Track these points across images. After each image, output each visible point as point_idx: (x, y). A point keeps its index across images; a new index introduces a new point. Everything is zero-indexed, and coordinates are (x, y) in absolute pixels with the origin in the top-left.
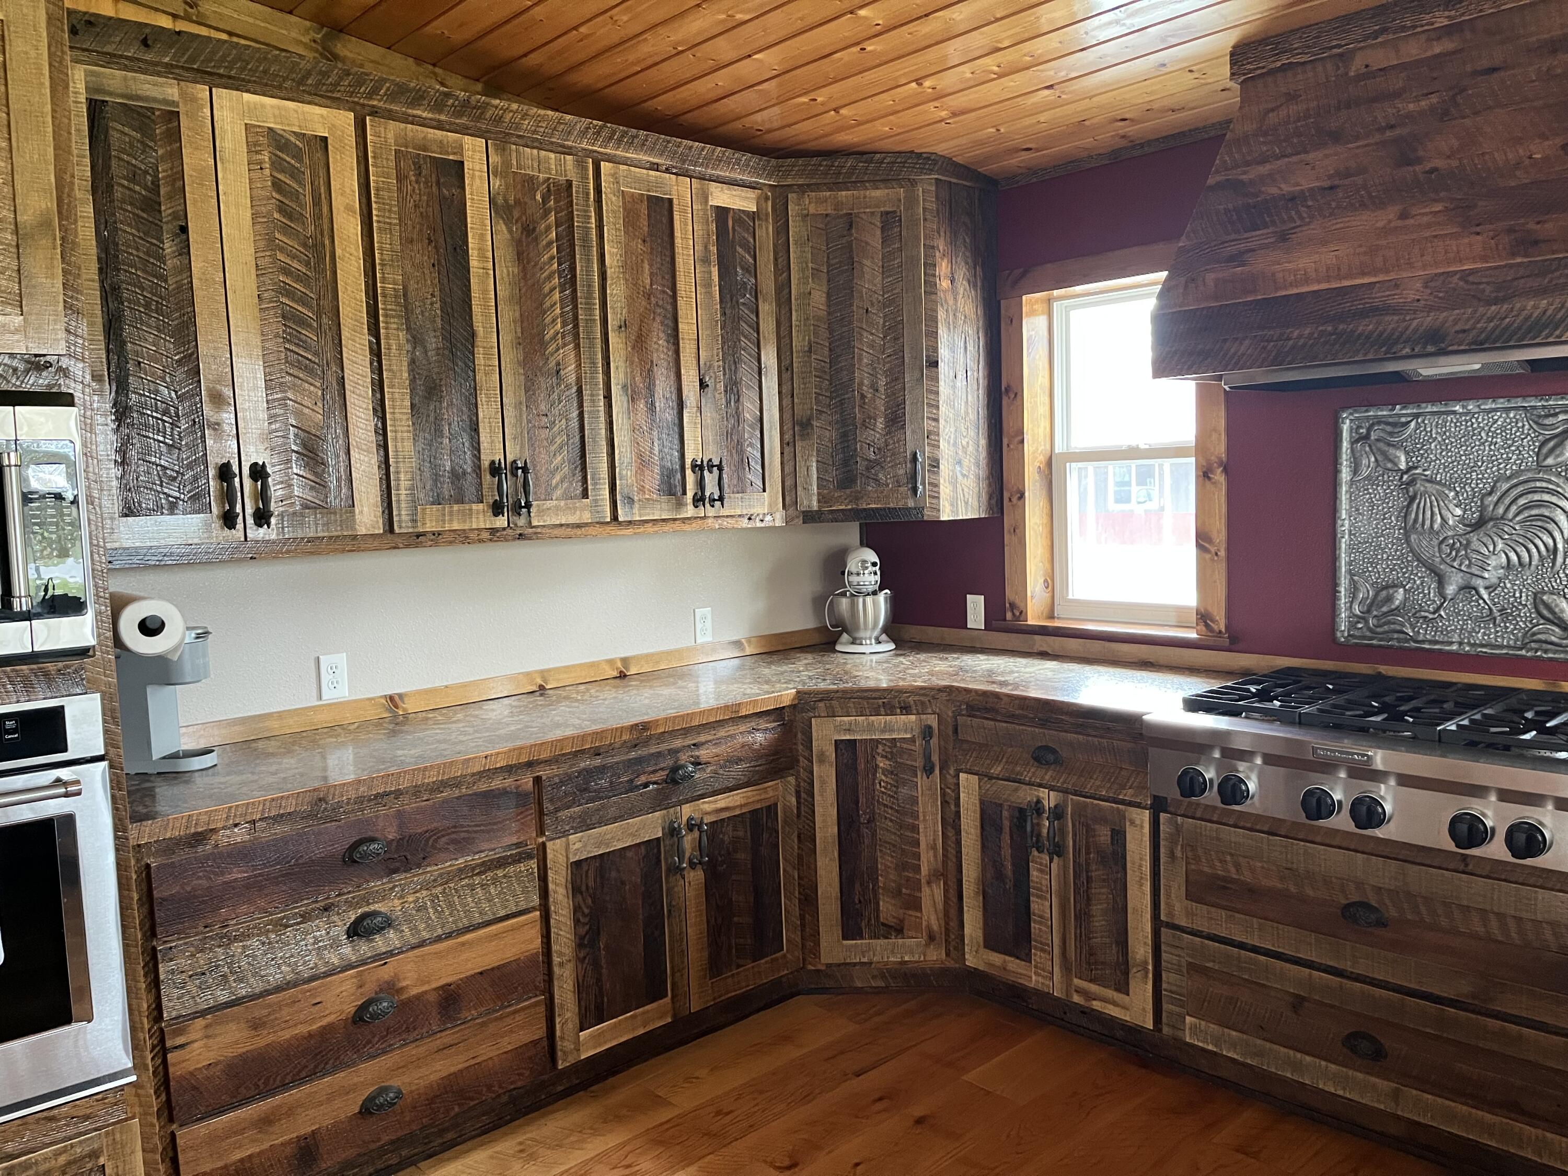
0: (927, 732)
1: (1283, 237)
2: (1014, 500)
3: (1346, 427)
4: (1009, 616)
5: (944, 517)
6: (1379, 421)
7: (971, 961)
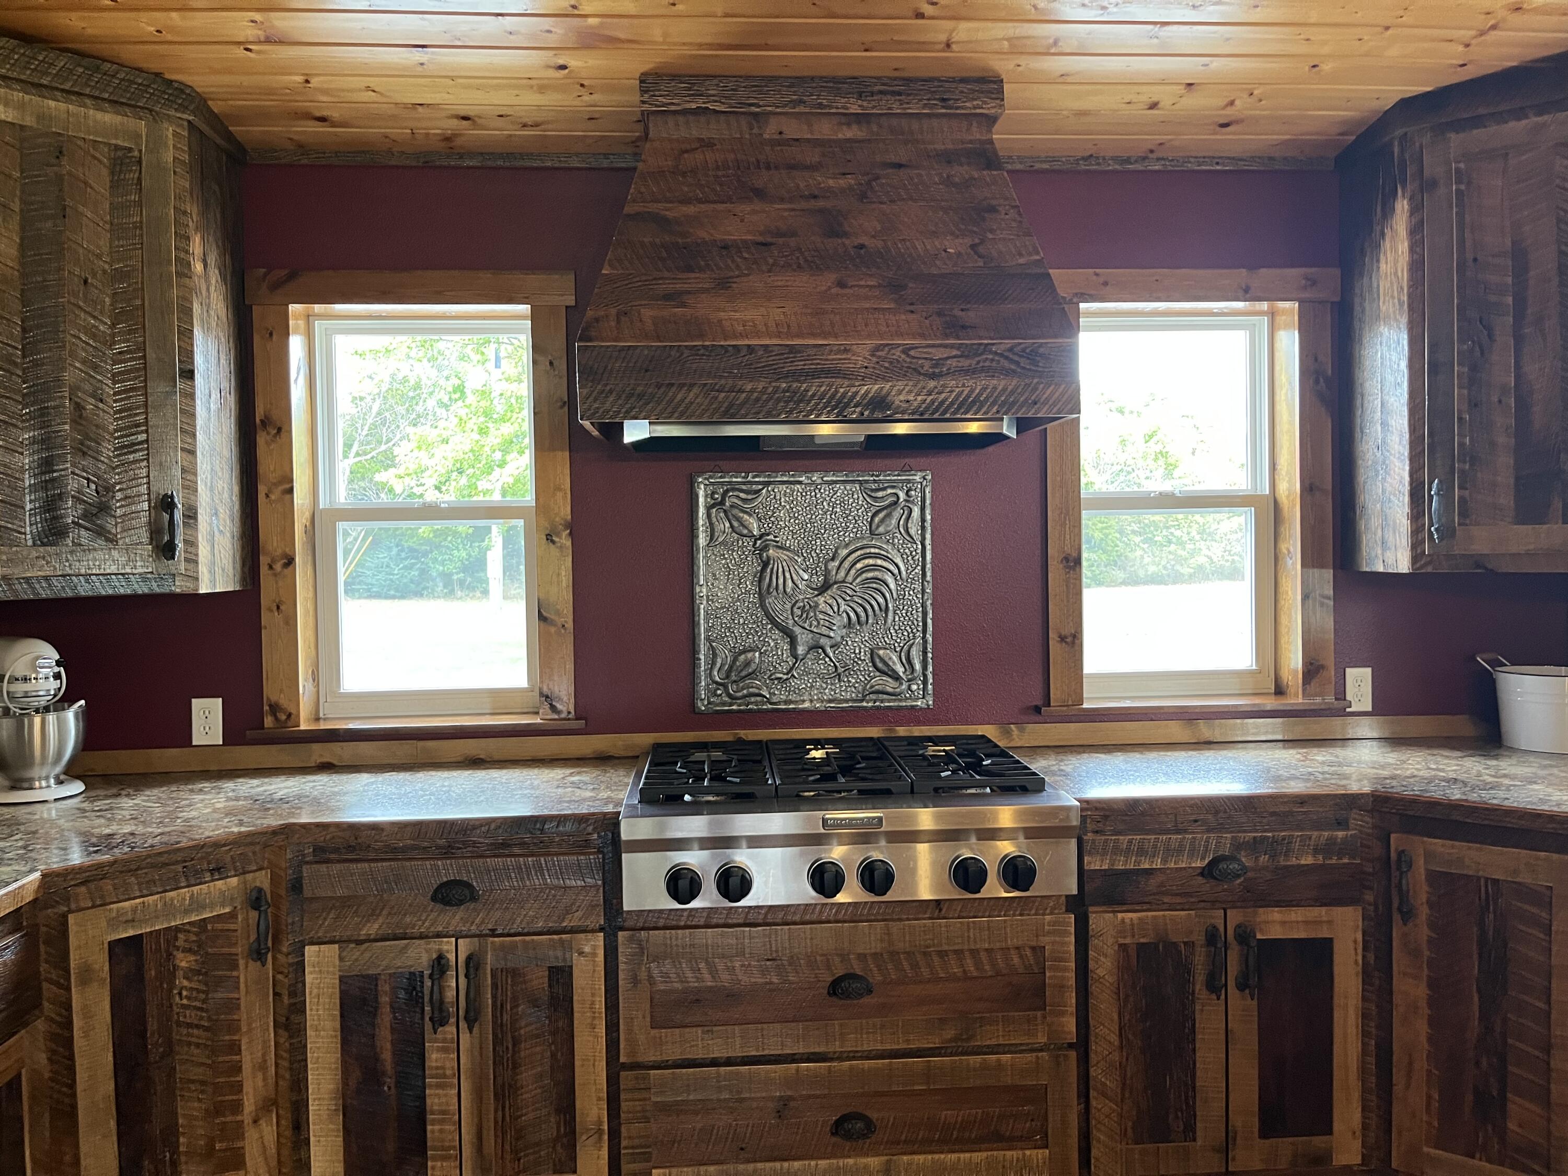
0: (256, 900)
1: (723, 284)
2: (278, 567)
3: (701, 493)
4: (268, 721)
5: (202, 591)
6: (733, 487)
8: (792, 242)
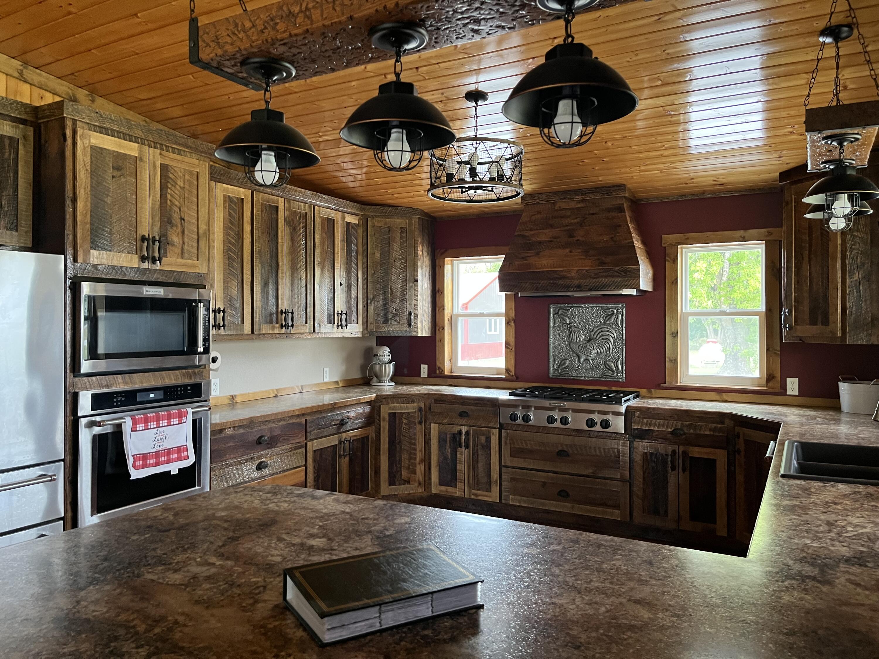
0: (420, 410)
1: (538, 254)
2: (441, 330)
3: (551, 310)
4: (438, 372)
5: (419, 335)
6: (561, 308)
7: (434, 491)
8: (558, 240)
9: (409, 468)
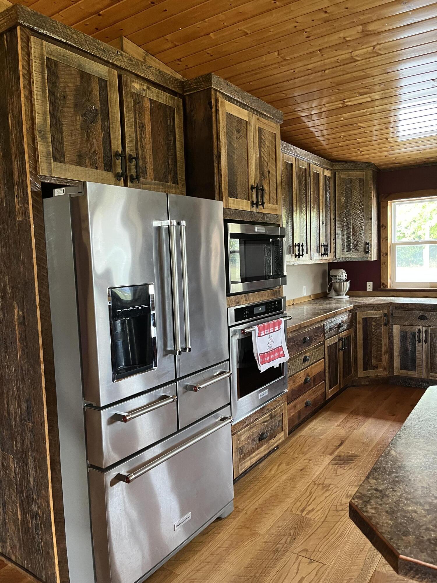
0: (385, 315)
2: (384, 255)
4: (382, 287)
5: (372, 260)
7: (395, 373)
9: (377, 357)
